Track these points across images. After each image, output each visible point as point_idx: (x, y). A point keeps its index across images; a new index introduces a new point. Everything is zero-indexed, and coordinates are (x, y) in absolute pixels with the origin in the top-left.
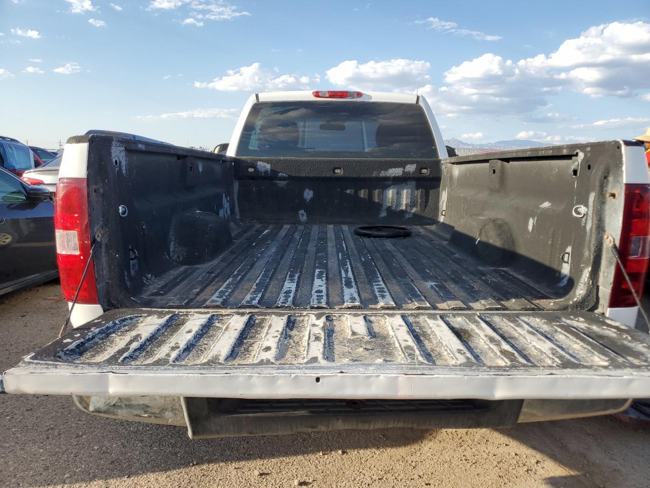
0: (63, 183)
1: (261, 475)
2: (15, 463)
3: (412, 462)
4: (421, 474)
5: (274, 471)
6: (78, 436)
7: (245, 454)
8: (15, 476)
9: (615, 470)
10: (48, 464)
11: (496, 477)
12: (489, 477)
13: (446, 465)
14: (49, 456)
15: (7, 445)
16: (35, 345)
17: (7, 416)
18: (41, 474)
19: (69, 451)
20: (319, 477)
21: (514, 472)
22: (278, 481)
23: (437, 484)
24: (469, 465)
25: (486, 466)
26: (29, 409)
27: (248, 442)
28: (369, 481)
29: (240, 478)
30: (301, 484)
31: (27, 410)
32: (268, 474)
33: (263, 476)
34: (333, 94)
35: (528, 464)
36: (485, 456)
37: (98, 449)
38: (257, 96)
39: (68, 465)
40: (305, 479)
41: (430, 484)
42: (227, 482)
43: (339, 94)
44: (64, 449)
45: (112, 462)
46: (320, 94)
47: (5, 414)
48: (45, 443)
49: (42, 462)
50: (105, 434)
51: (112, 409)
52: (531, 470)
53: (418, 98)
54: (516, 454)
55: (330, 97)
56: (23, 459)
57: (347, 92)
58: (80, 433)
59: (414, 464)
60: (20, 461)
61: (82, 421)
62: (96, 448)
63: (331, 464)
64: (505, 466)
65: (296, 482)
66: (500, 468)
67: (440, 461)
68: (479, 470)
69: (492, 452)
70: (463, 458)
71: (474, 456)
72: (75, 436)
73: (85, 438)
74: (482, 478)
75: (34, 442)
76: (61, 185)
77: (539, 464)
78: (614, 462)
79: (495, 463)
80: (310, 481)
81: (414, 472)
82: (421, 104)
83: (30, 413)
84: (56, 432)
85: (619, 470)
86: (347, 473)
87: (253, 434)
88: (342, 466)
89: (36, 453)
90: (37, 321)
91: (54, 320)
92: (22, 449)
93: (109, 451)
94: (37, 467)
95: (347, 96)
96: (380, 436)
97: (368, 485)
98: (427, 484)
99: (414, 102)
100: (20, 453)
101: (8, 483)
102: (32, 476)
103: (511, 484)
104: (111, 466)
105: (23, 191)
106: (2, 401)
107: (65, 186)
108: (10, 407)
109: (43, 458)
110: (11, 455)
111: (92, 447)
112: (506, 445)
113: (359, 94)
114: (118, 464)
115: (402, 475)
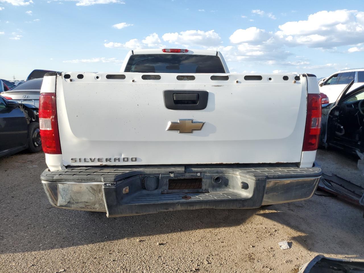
0: (43, 95)
1: (140, 241)
2: (13, 240)
3: (215, 233)
4: (219, 238)
5: (146, 239)
6: (44, 227)
7: (132, 232)
8: (13, 247)
9: (312, 233)
10: (30, 240)
11: (255, 238)
12: (252, 238)
13: (231, 234)
14: (30, 236)
15: (7, 233)
16: (15, 185)
17: (5, 219)
18: (27, 245)
19: (41, 234)
20: (169, 241)
21: (264, 235)
22: (149, 244)
23: (227, 242)
24: (243, 233)
25: (251, 233)
26: (16, 215)
27: (133, 227)
28: (194, 242)
29: (130, 243)
30: (160, 244)
31: (16, 216)
32: (144, 241)
33: (141, 242)
34: (173, 51)
35: (271, 232)
36: (251, 229)
37: (55, 233)
38: (133, 51)
39: (41, 240)
40: (162, 242)
41: (223, 242)
42: (123, 245)
43: (176, 51)
44: (38, 233)
45: (64, 238)
46: (166, 51)
47: (4, 218)
48: (27, 231)
49: (27, 240)
50: (58, 226)
51: (69, 204)
52: (272, 234)
53: (217, 53)
54: (265, 228)
55: (171, 52)
56: (16, 239)
57: (180, 50)
58: (45, 226)
59: (216, 234)
60: (15, 240)
61: (45, 220)
62: (54, 232)
63: (175, 235)
64: (260, 233)
65: (158, 244)
66: (257, 234)
67: (229, 232)
68: (247, 235)
69: (254, 227)
70: (240, 230)
71: (245, 229)
72: (43, 227)
73: (48, 228)
74: (249, 238)
75: (21, 231)
76: (42, 96)
77: (276, 232)
78: (311, 229)
79: (255, 232)
80: (165, 243)
81: (216, 237)
82: (219, 56)
83: (17, 217)
84: (32, 226)
85: (313, 233)
86: (183, 239)
87: (138, 213)
88: (180, 236)
89: (23, 235)
90: (14, 173)
91: (24, 172)
92: (15, 234)
93: (61, 233)
94: (25, 242)
95: (180, 52)
96: (199, 222)
97: (194, 244)
98: (222, 242)
99: (215, 55)
100: (14, 236)
101: (10, 250)
102: (22, 246)
103: (262, 241)
104: (63, 240)
105: (4, 103)
106: (1, 212)
107: (44, 97)
108: (6, 215)
109: (27, 238)
110: (10, 237)
111: (53, 232)
112: (261, 224)
113: (187, 51)
114: (67, 239)
115: (210, 239)
